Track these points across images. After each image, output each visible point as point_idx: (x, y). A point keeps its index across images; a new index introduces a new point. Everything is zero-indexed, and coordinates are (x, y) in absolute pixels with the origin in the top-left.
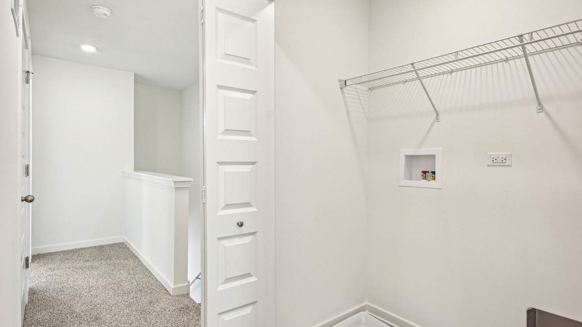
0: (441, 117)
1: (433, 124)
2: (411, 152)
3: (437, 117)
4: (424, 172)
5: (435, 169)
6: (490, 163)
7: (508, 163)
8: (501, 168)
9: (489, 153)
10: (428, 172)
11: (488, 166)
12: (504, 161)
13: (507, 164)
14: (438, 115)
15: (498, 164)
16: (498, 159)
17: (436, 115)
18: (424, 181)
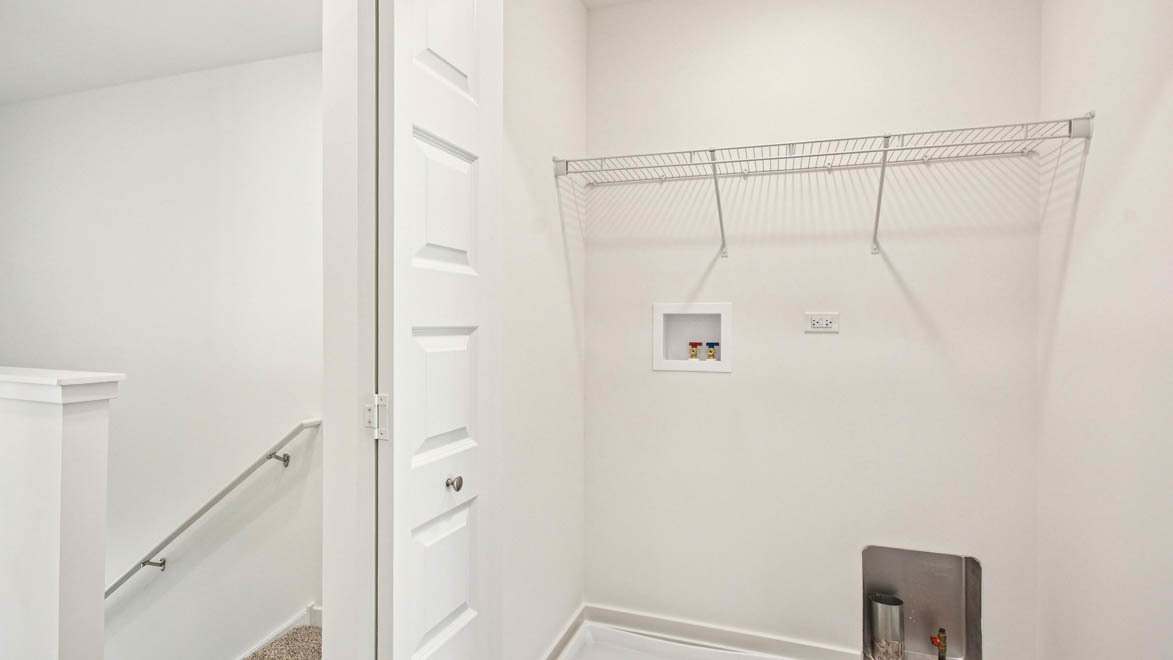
0: (729, 249)
1: (715, 260)
2: (674, 308)
3: (722, 249)
4: (694, 345)
5: (720, 339)
6: (810, 329)
7: (835, 327)
8: (824, 335)
9: (807, 313)
10: (700, 344)
11: (806, 332)
12: (830, 325)
13: (832, 330)
14: (724, 245)
15: (821, 330)
16: (820, 322)
17: (720, 243)
18: (694, 360)
